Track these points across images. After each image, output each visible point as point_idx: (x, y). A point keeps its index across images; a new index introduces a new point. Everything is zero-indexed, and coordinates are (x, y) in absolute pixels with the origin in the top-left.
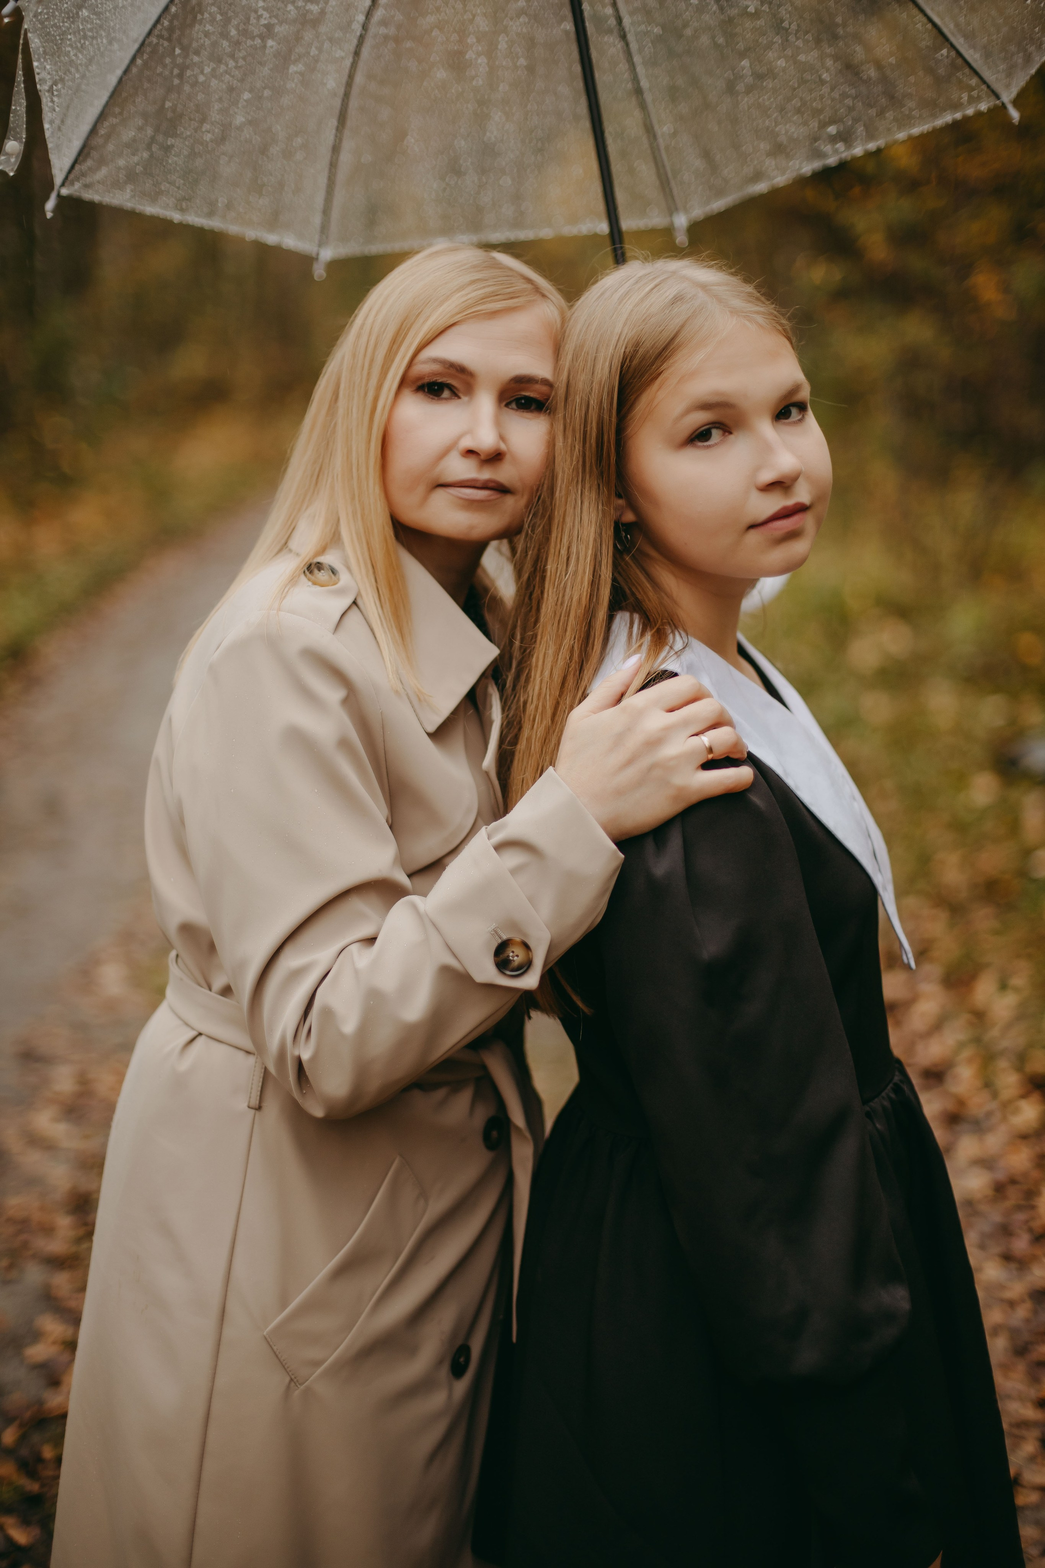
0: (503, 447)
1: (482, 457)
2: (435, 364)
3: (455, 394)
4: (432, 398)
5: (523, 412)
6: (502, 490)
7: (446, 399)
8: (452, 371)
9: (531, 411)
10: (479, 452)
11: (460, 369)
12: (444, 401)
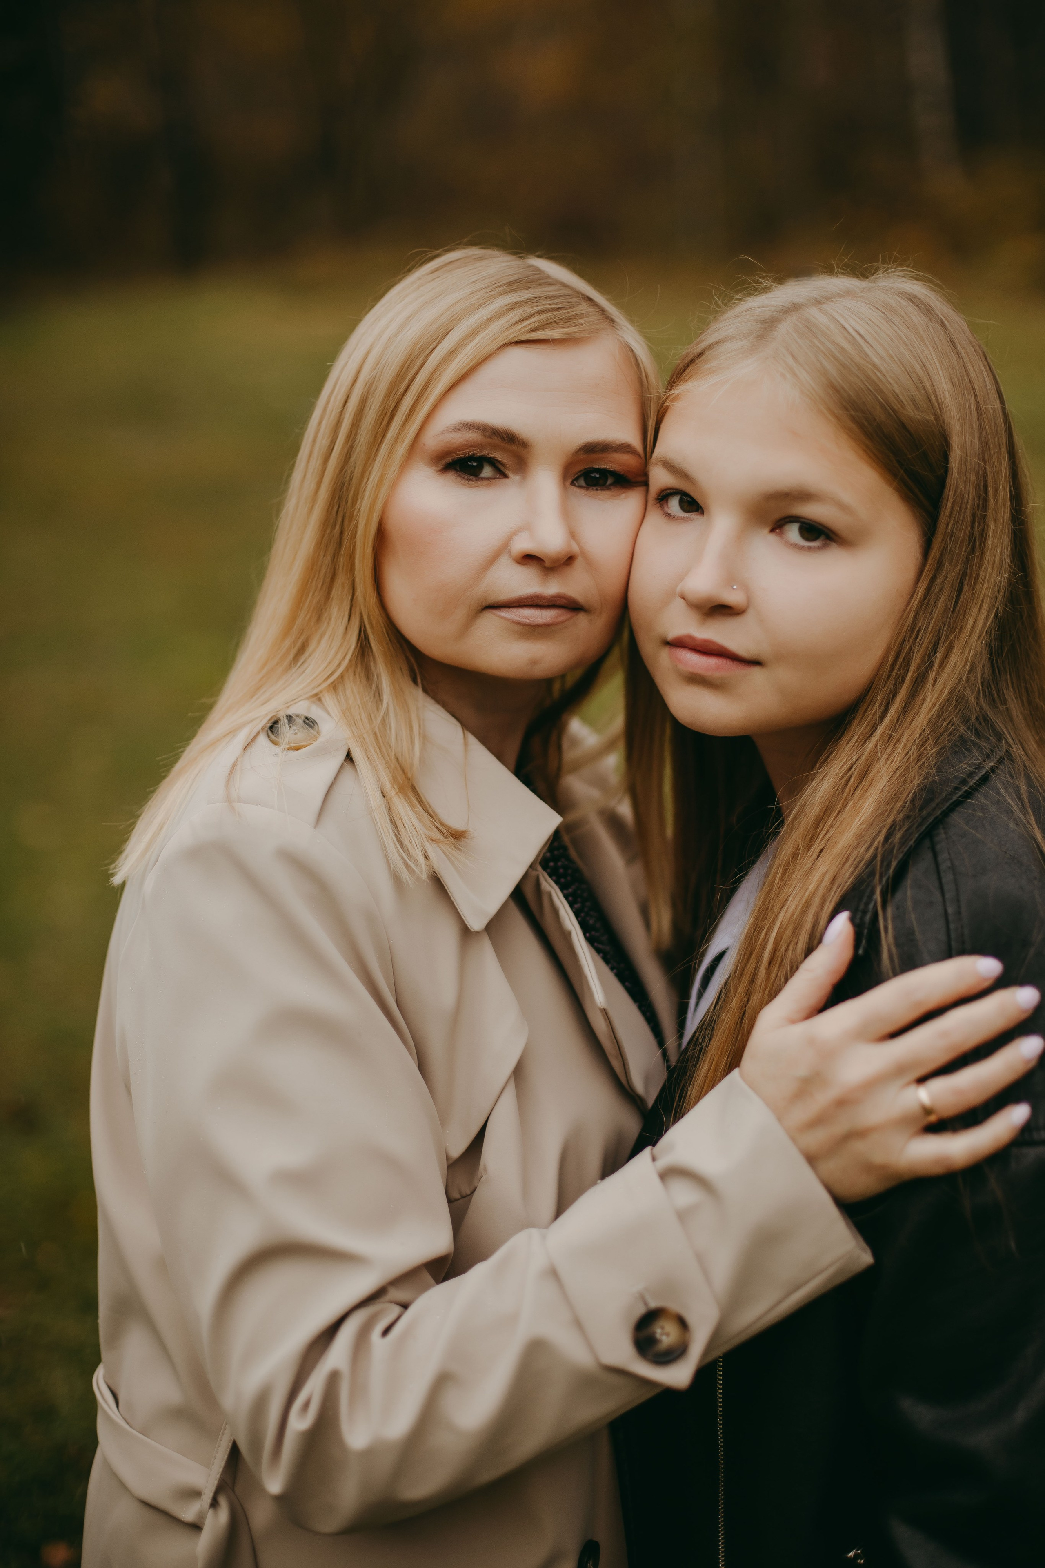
0: (575, 548)
1: (546, 563)
2: (471, 431)
3: (501, 472)
4: (467, 479)
5: (597, 490)
7: (488, 479)
8: (496, 440)
9: (608, 488)
10: (540, 557)
11: (507, 437)
12: (485, 482)
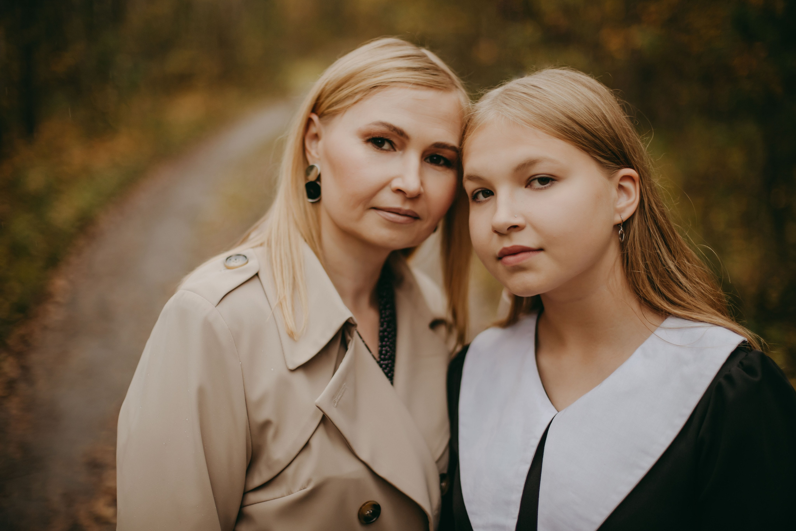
1: (408, 196)
2: (383, 126)
5: (435, 165)
6: (414, 217)
7: (385, 150)
10: (406, 193)
11: (401, 133)
